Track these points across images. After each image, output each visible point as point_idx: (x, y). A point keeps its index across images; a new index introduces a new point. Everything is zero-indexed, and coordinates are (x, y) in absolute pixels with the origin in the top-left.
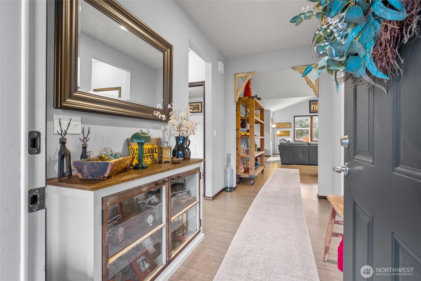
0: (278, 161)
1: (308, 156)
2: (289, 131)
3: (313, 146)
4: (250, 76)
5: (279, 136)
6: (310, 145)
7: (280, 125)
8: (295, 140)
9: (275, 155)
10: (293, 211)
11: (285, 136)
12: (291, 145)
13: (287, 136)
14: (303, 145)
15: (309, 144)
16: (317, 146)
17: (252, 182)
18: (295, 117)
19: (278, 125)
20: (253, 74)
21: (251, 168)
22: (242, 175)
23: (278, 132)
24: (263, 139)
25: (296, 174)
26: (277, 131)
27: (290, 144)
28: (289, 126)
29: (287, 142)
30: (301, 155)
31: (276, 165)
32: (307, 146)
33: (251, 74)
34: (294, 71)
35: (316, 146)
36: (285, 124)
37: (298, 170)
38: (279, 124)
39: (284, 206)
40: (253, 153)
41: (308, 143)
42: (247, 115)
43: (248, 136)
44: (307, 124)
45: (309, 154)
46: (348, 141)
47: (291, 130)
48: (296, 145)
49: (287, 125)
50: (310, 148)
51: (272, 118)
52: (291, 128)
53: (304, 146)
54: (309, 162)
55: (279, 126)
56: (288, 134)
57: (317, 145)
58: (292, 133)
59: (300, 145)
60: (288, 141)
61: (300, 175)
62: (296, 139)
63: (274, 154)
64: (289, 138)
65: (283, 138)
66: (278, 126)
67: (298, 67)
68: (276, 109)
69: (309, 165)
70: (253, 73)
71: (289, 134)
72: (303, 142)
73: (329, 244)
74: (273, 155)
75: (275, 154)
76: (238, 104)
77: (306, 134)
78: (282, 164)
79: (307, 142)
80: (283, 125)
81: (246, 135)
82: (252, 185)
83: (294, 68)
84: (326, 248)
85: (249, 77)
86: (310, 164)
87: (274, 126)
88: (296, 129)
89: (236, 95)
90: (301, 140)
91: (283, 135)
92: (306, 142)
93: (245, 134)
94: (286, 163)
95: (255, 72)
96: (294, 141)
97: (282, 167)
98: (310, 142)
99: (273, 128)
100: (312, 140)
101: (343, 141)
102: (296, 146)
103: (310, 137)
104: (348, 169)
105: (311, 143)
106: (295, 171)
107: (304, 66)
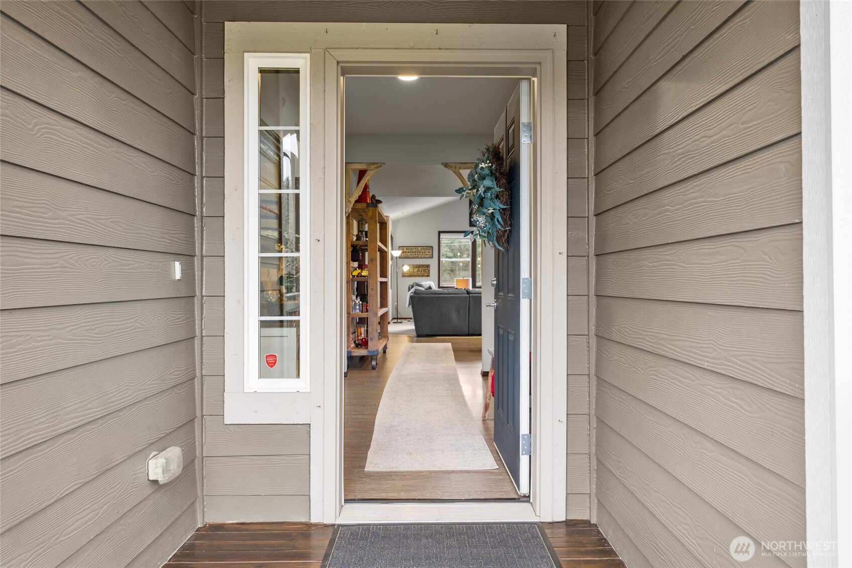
0: (411, 330)
1: (468, 318)
2: (428, 266)
3: (476, 296)
4: (373, 169)
5: (407, 276)
6: (470, 295)
7: (409, 252)
8: (441, 285)
9: (399, 321)
10: (447, 390)
11: (419, 276)
12: (436, 295)
13: (423, 276)
14: (458, 295)
15: (468, 293)
16: (481, 297)
17: (374, 363)
18: (441, 234)
19: (405, 250)
20: (378, 167)
21: (372, 336)
22: (354, 352)
23: (406, 268)
24: (386, 283)
25: (446, 350)
26: (403, 266)
27: (433, 294)
28: (427, 253)
29: (427, 289)
30: (454, 316)
31: (405, 339)
32: (465, 297)
33: (375, 166)
34: (447, 169)
35: (478, 296)
36: (419, 248)
37: (450, 344)
38: (407, 249)
39: (435, 386)
40: (374, 308)
41: (467, 291)
42: (363, 237)
43: (364, 276)
44: (465, 245)
45: (470, 314)
46: (495, 282)
47: (433, 263)
48: (446, 295)
49: (424, 251)
50: (471, 301)
51: (391, 236)
52: (432, 258)
53: (460, 297)
54: (470, 329)
55: (406, 252)
56: (427, 271)
57: (481, 294)
58: (434, 271)
59: (453, 295)
60: (430, 288)
61: (453, 351)
62: (443, 284)
63: (397, 318)
64: (430, 281)
65: (417, 282)
66: (405, 254)
67: (453, 165)
68: (401, 215)
69: (468, 335)
70: (379, 165)
71: (429, 271)
72: (457, 289)
73: (489, 400)
74: (396, 321)
75: (400, 319)
76: (348, 218)
77: (463, 270)
78: (418, 336)
79: (465, 289)
80: (415, 252)
81: (362, 276)
82: (374, 368)
83: (446, 165)
84: (486, 405)
85: (371, 172)
86: (471, 332)
87: (397, 253)
88: (443, 259)
89: (348, 202)
90: (455, 285)
91: (416, 274)
92: (463, 289)
93: (359, 273)
94: (425, 334)
95: (381, 164)
96: (439, 287)
97: (417, 342)
98: (470, 288)
99: (395, 259)
100: (474, 286)
101: (493, 282)
102: (445, 297)
103: (471, 279)
104: (495, 304)
105: (473, 292)
106: (444, 347)
107: (461, 163)
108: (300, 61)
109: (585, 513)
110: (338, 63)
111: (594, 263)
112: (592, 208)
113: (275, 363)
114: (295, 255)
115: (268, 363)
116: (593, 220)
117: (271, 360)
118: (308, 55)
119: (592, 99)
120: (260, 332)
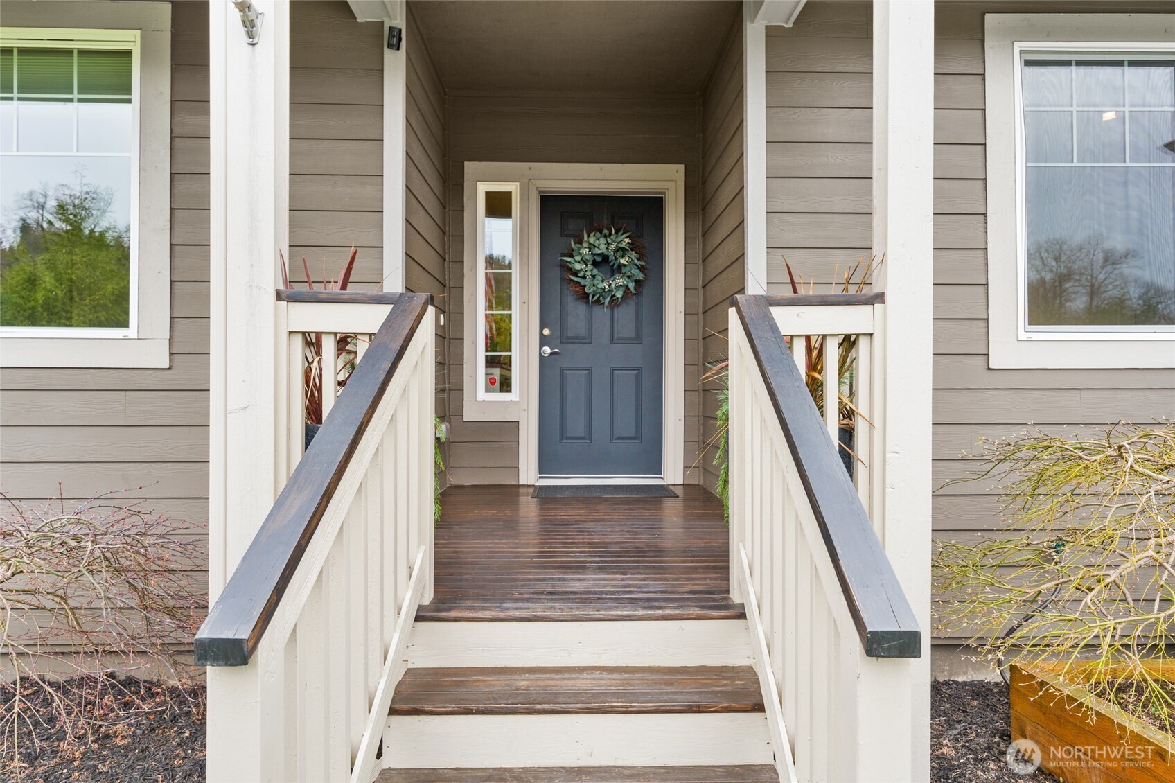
108: (512, 187)
109: (696, 480)
110: (537, 188)
111: (702, 319)
112: (701, 282)
113: (495, 383)
114: (509, 312)
115: (491, 383)
116: (701, 291)
117: (492, 381)
118: (518, 184)
119: (701, 212)
120: (486, 371)
